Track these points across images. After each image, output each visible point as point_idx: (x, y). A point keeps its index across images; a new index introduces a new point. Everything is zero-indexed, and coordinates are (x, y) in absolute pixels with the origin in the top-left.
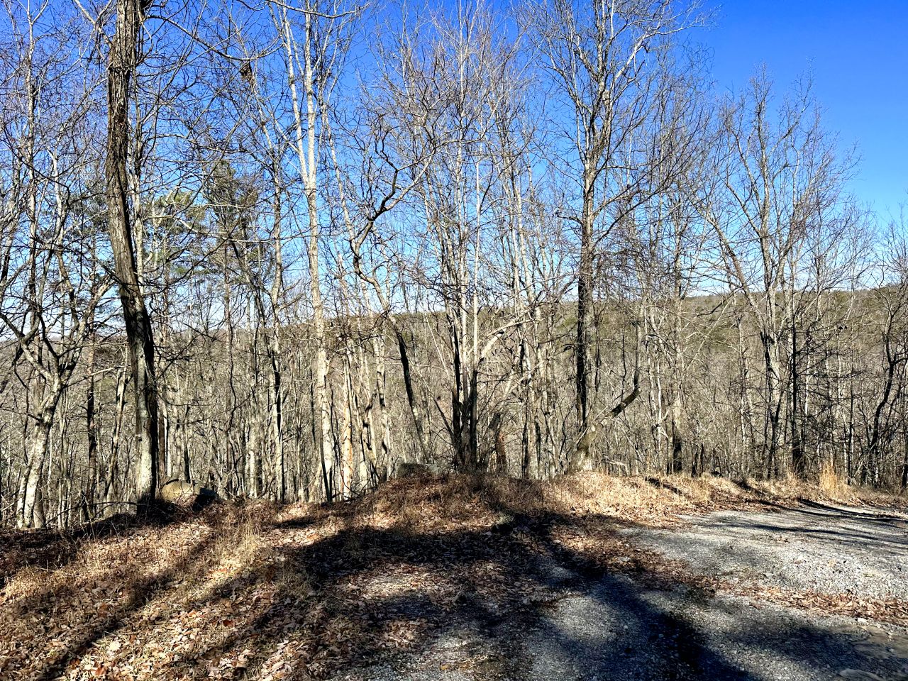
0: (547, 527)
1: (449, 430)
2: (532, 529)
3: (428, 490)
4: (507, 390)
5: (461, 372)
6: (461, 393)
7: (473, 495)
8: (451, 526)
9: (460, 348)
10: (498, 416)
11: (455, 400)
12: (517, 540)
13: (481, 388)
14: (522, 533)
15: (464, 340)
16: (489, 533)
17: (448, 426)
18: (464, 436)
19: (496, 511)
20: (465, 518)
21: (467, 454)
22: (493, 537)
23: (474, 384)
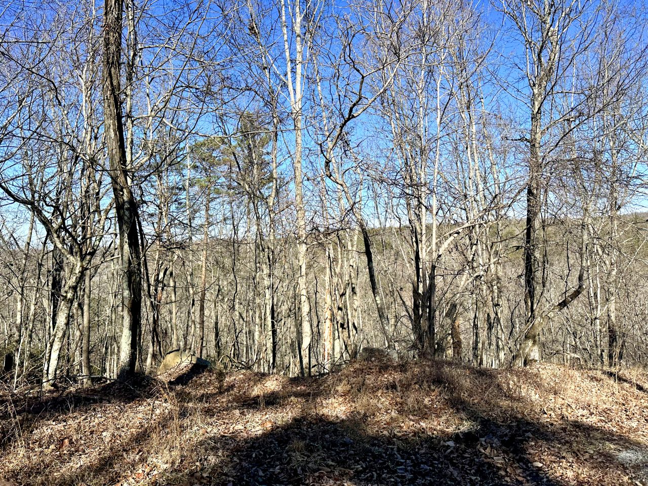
0: (521, 441)
1: (410, 317)
2: (504, 443)
3: (387, 378)
4: (462, 283)
5: (421, 267)
6: (421, 285)
7: (432, 387)
8: (408, 425)
9: (420, 246)
10: (454, 306)
11: (415, 291)
12: (486, 457)
13: (439, 281)
14: (492, 447)
15: (424, 238)
16: (451, 443)
17: (409, 314)
18: (424, 324)
19: (458, 410)
20: (424, 416)
21: (426, 340)
22: (457, 449)
23: (432, 277)
